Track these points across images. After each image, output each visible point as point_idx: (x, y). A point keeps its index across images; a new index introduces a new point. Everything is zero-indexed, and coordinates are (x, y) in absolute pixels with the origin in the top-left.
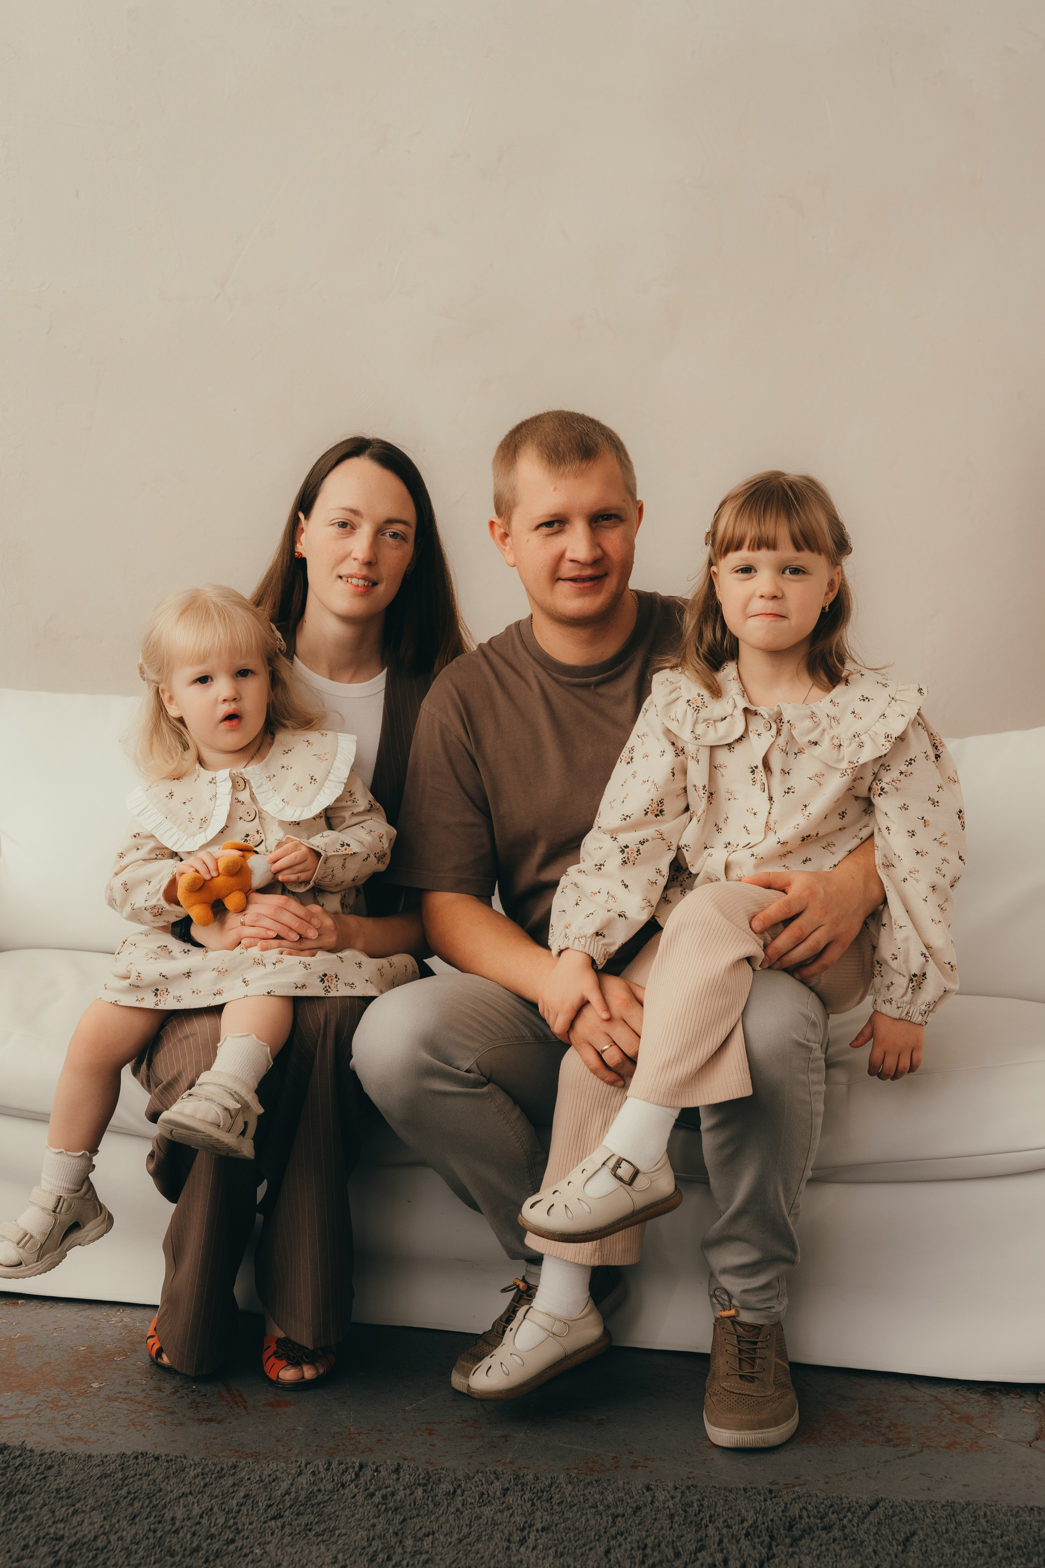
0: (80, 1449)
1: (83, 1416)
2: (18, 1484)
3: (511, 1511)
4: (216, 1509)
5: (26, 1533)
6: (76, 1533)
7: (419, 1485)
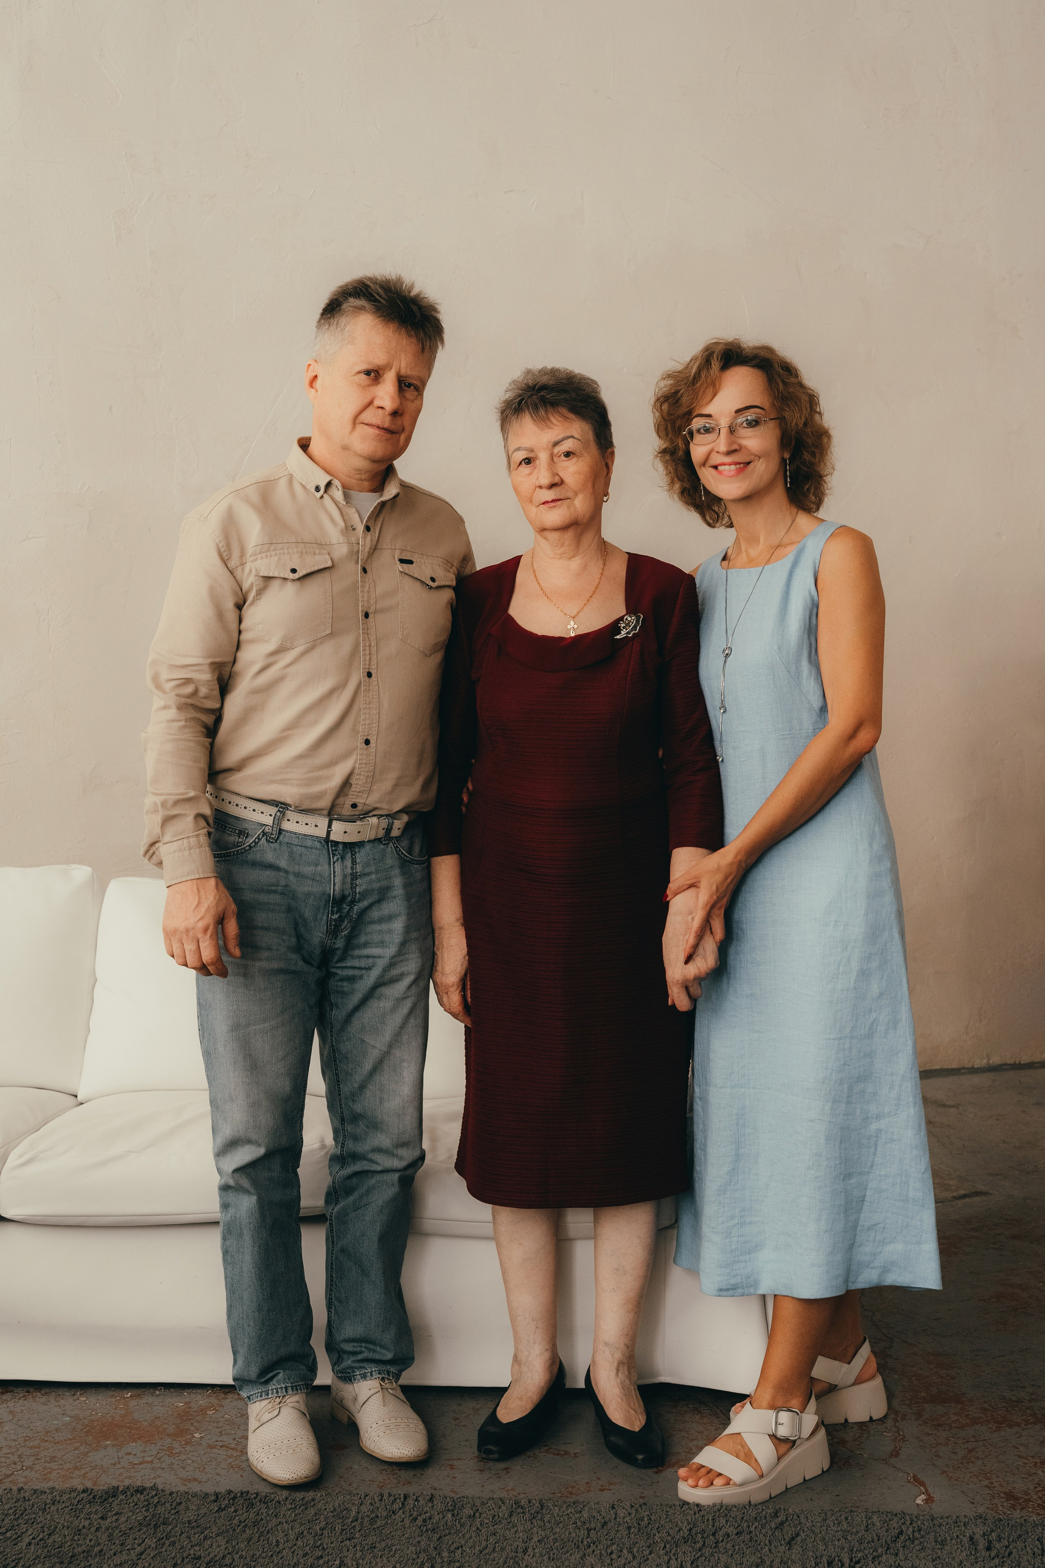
0: (195, 1488)
1: (193, 1461)
2: (160, 1517)
3: (516, 1529)
4: (305, 1533)
5: (173, 1554)
6: (209, 1553)
7: (448, 1510)
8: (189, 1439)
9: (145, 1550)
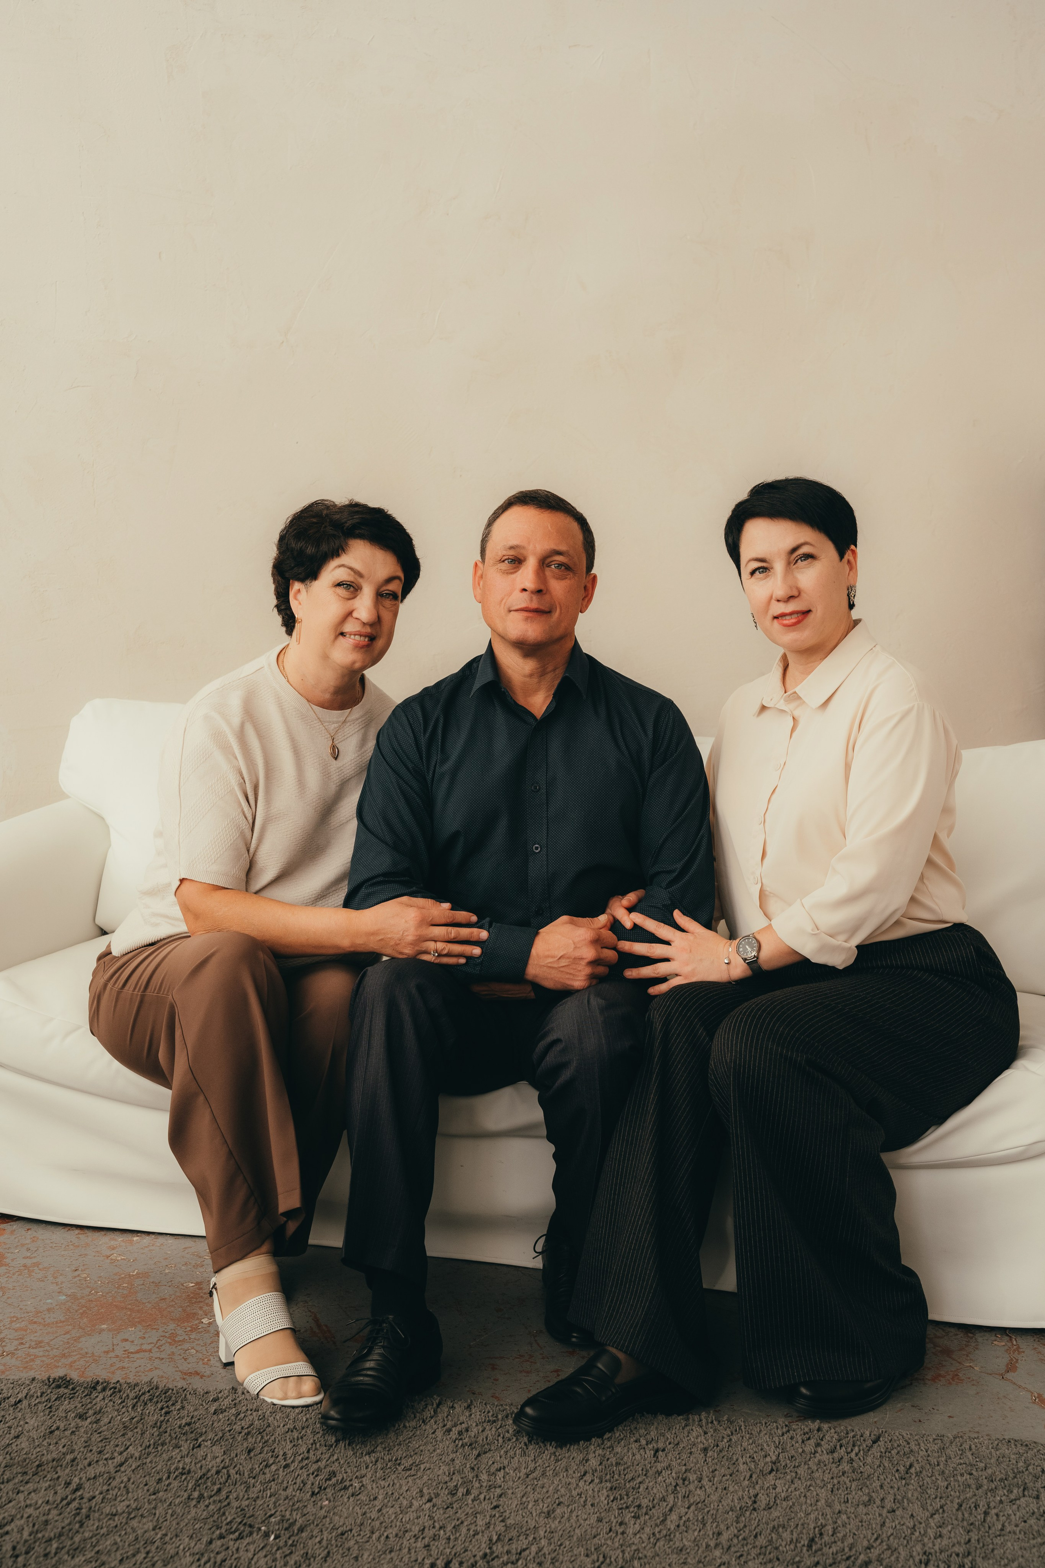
6: (201, 1467)
8: (196, 1325)
9: (126, 1460)
